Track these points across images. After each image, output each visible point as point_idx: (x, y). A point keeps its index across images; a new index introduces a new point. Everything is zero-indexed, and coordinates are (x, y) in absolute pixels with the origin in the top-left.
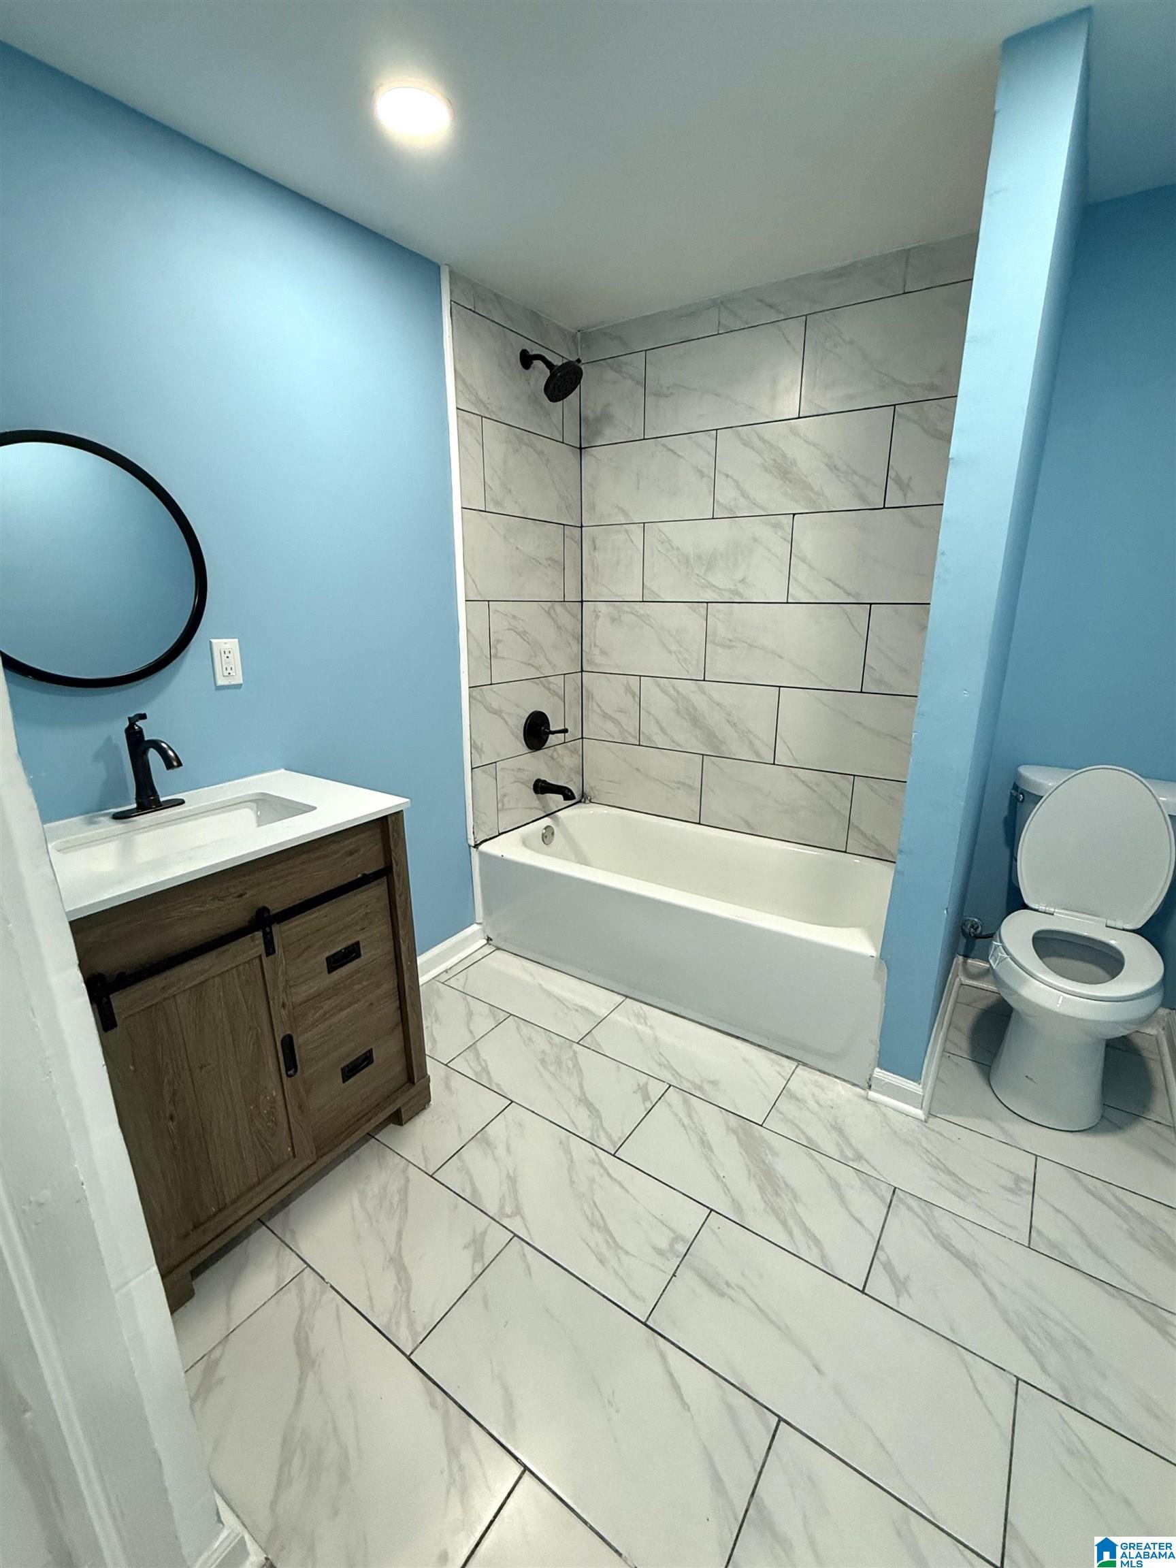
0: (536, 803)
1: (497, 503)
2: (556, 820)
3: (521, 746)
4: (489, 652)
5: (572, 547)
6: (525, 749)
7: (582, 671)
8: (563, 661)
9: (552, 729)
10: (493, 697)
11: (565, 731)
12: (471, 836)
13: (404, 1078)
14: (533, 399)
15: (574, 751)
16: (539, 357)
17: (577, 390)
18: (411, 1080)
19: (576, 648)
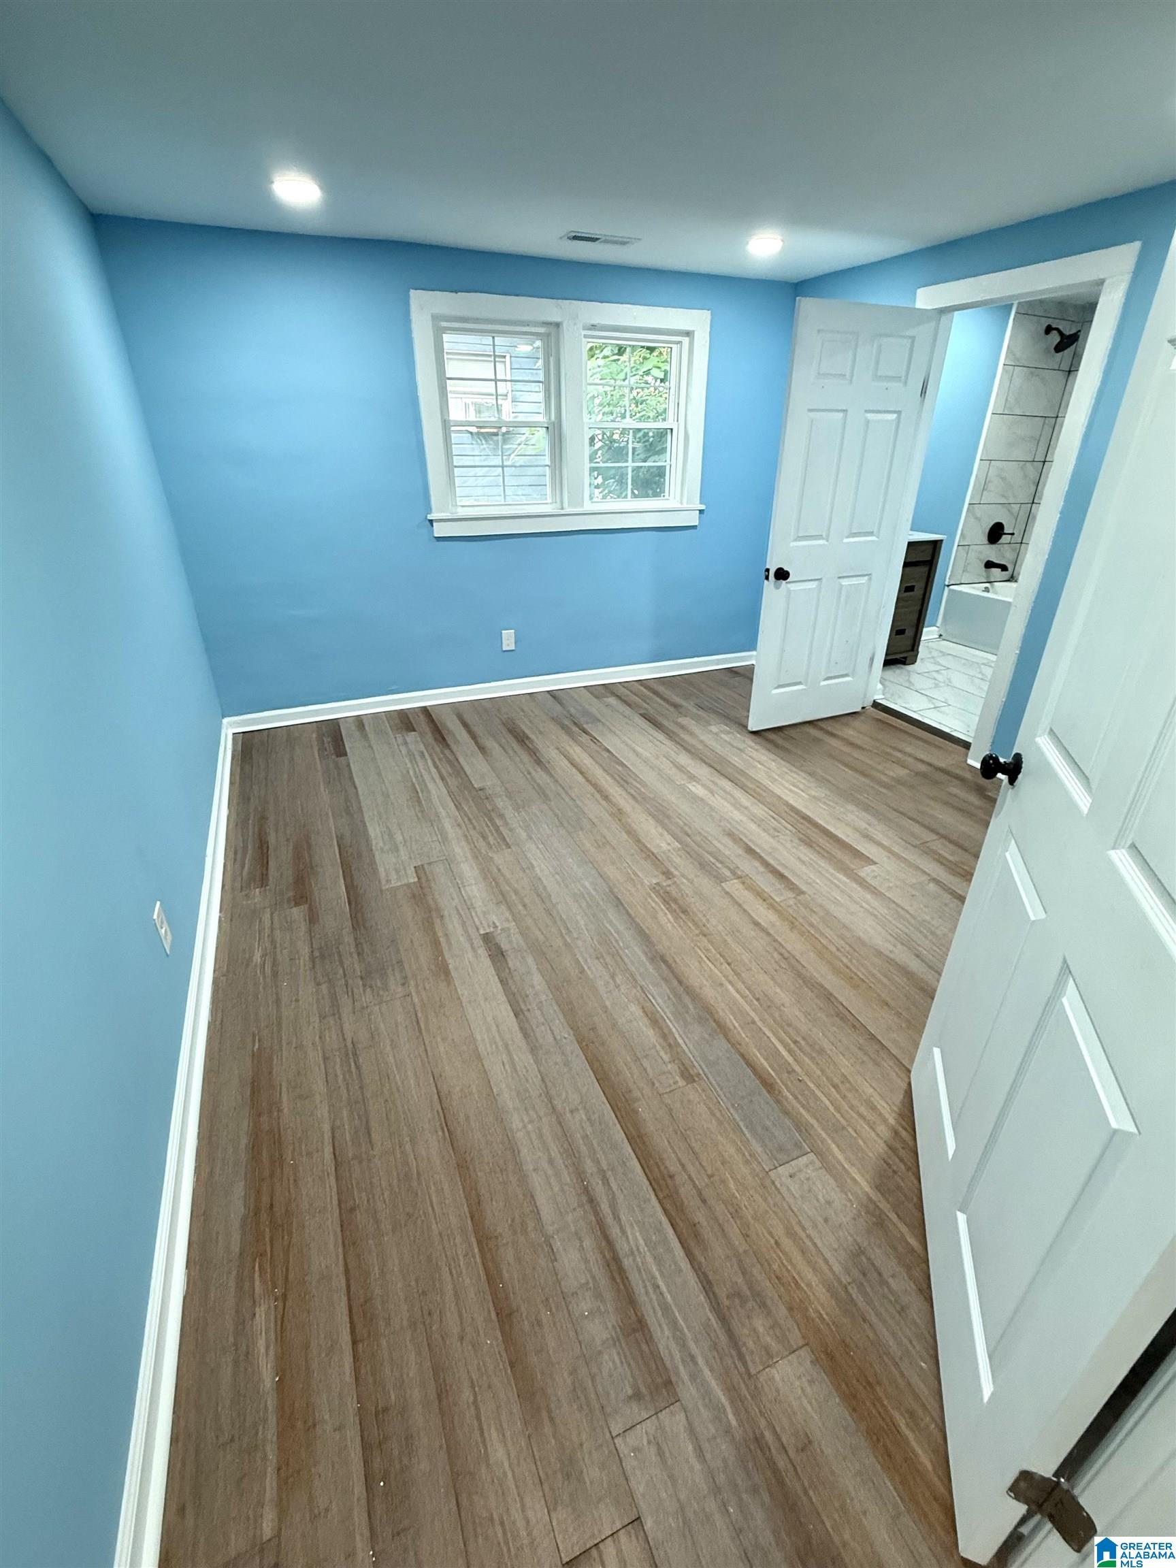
0: (984, 574)
1: (1010, 409)
2: (992, 586)
3: (985, 540)
4: (984, 487)
5: (1048, 430)
6: (986, 542)
7: (1033, 503)
8: (1024, 497)
9: (1006, 531)
10: (978, 510)
11: (1013, 534)
12: (947, 580)
13: (910, 648)
14: (1047, 351)
15: (1014, 550)
16: (1057, 329)
17: (1075, 345)
18: (912, 650)
19: (1033, 488)
